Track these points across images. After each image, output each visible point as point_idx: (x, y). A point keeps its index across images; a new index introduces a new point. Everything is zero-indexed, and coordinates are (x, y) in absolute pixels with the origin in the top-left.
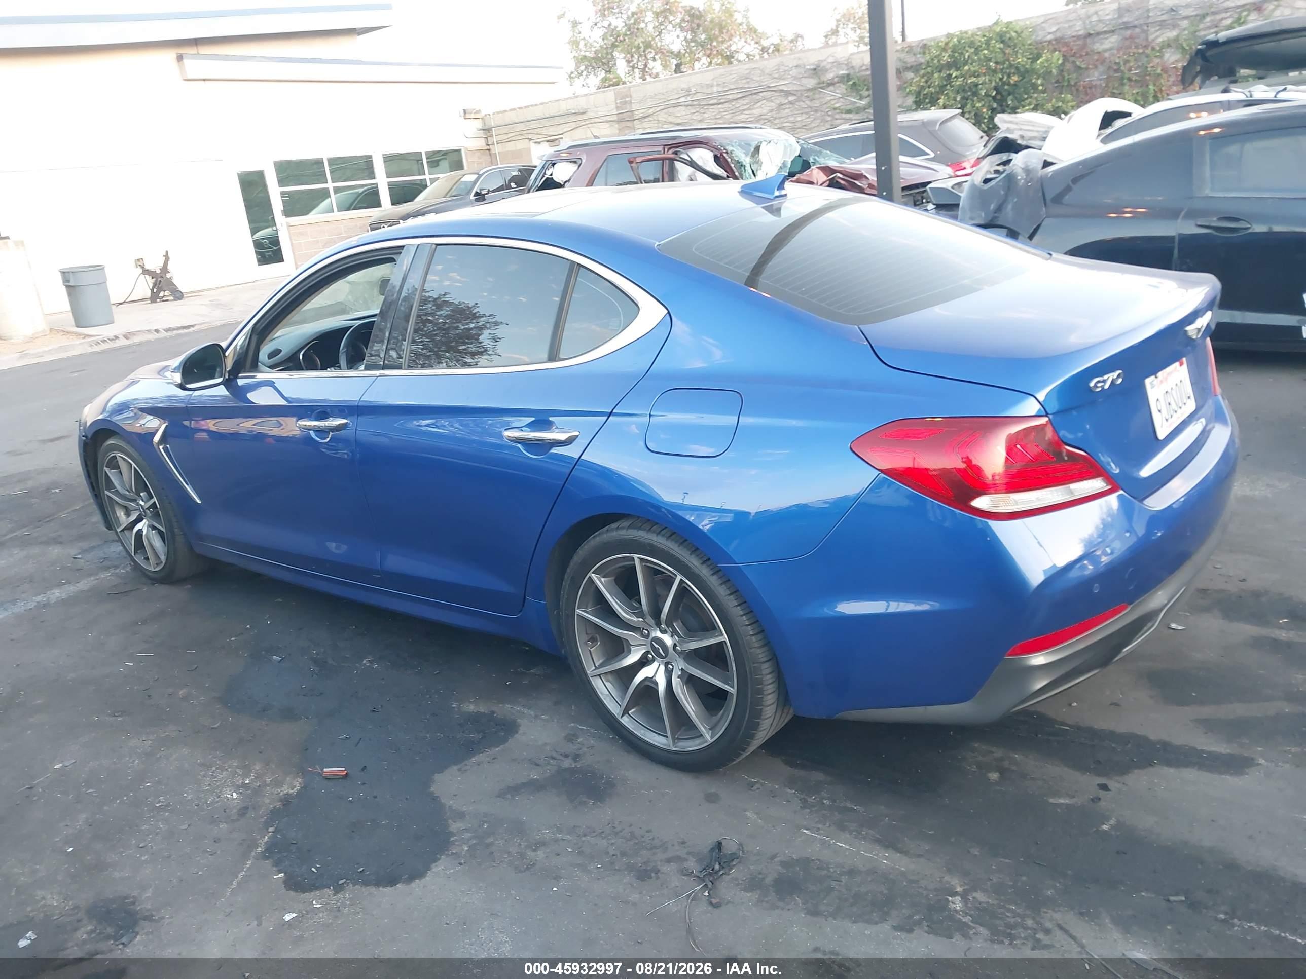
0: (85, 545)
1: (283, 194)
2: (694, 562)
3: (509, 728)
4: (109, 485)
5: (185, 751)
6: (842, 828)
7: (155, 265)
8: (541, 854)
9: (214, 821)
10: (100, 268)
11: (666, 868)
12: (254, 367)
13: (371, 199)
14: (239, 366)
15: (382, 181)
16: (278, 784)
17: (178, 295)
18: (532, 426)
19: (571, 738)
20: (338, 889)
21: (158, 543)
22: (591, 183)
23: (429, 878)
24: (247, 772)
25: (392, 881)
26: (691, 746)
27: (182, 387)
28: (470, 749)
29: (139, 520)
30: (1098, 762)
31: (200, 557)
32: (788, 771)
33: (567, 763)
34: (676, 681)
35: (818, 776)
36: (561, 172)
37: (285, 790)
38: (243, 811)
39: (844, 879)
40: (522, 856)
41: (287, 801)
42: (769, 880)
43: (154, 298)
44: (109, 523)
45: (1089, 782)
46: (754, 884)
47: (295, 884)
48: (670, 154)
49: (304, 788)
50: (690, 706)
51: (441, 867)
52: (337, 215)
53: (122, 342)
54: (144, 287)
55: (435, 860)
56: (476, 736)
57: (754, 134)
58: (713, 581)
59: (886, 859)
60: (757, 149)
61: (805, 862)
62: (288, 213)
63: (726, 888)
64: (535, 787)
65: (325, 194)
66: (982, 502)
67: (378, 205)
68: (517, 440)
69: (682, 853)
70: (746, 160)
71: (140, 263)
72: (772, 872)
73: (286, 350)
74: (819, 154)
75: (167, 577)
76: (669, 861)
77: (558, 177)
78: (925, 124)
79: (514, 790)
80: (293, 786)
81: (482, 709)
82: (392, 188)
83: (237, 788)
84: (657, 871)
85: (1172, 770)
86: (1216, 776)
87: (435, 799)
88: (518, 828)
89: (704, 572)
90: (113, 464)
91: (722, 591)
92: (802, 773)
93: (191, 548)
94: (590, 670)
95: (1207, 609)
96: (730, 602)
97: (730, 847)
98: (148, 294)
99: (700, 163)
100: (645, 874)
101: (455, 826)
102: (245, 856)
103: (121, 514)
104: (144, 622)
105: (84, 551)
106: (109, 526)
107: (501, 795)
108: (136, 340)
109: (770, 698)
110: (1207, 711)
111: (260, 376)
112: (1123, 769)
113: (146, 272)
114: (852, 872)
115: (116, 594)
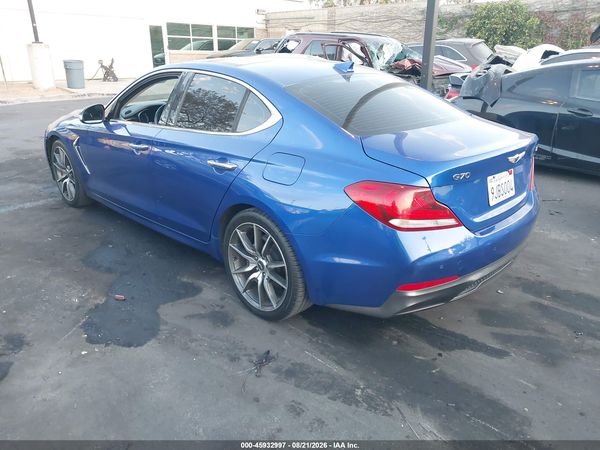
0: (46, 186)
1: (169, 39)
2: (276, 230)
3: (197, 290)
4: (55, 161)
5: (62, 279)
6: (322, 353)
7: (107, 64)
8: (193, 344)
9: (65, 310)
10: (81, 62)
11: (244, 358)
12: (118, 117)
13: (209, 46)
14: (111, 116)
15: (215, 39)
16: (95, 298)
17: (116, 79)
18: (221, 160)
19: (222, 299)
20: (107, 345)
21: (72, 189)
22: (303, 53)
23: (145, 346)
24: (85, 291)
25: (129, 345)
26: (268, 309)
27: (82, 121)
28: (179, 297)
29: (66, 178)
30: (442, 344)
31: (89, 198)
32: (308, 326)
33: (217, 309)
34: (265, 281)
35: (321, 330)
36: (291, 45)
37: (98, 301)
38: (78, 307)
39: (316, 375)
40: (186, 343)
41: (97, 306)
42: (284, 370)
43: (105, 79)
44: (55, 177)
45: (435, 351)
46: (277, 370)
47: (91, 340)
48: (341, 44)
49: (106, 302)
50: (270, 292)
51: (152, 343)
52: (193, 52)
53: (87, 97)
54: (101, 74)
55: (149, 340)
56: (182, 292)
57: (381, 40)
58: (283, 240)
59: (336, 369)
60: (382, 46)
61: (301, 365)
62: (170, 47)
63: (265, 371)
64: (201, 316)
65: (188, 41)
66: (394, 222)
67: (212, 49)
68: (214, 166)
69: (252, 352)
70: (375, 51)
71: (100, 62)
72: (287, 366)
73: (133, 112)
74: (411, 52)
75: (75, 204)
76: (245, 355)
77: (290, 48)
78: (465, 45)
79: (191, 316)
80: (101, 300)
81: (190, 281)
82: (219, 42)
83: (79, 297)
84: (239, 359)
85: (472, 352)
86: (491, 358)
87: (158, 315)
88: (188, 333)
89: (280, 235)
90: (57, 152)
91: (286, 245)
92: (314, 328)
93: (85, 194)
94: (233, 271)
95: (517, 286)
96: (289, 250)
97: (272, 354)
98: (102, 77)
99: (354, 50)
100: (234, 359)
101: (162, 327)
102: (74, 326)
103: (59, 174)
104: (61, 222)
105: (44, 188)
106: (54, 179)
107: (185, 318)
108: (93, 97)
109: (301, 294)
110: (497, 330)
111: (120, 122)
112: (451, 348)
113: (102, 66)
114: (320, 372)
115: (52, 209)
